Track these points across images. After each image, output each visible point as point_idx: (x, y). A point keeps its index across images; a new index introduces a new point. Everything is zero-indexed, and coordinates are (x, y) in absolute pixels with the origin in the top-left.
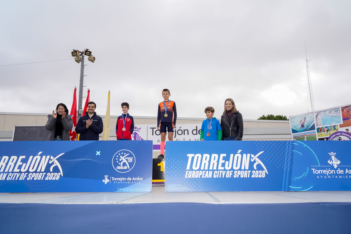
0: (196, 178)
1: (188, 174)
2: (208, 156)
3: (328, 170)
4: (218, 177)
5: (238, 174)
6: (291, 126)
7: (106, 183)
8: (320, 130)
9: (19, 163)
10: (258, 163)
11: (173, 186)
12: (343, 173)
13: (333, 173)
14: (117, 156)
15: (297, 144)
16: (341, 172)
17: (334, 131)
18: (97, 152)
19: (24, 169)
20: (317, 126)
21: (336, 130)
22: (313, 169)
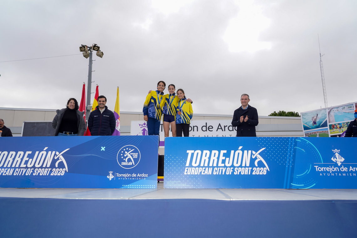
0: (195, 175)
1: (187, 171)
2: (208, 152)
3: (331, 167)
4: (218, 174)
5: (239, 171)
6: (302, 123)
7: (110, 179)
8: (332, 127)
9: (26, 158)
10: (259, 160)
11: (172, 182)
12: (347, 171)
13: (336, 171)
14: (122, 152)
15: (300, 141)
16: (345, 169)
18: (102, 147)
19: (31, 164)
20: (329, 123)
22: (316, 167)
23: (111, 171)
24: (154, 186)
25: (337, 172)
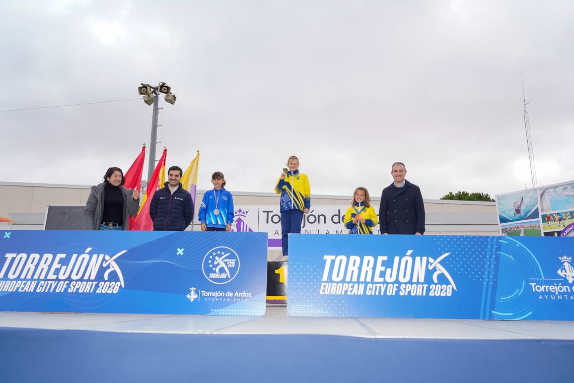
0: (337, 295)
1: (324, 288)
2: (358, 259)
3: (557, 286)
4: (373, 294)
5: (407, 290)
6: (498, 211)
7: (192, 300)
8: (547, 219)
10: (440, 272)
11: (300, 307)
13: (565, 291)
14: (211, 257)
15: (506, 242)
18: (179, 249)
19: (64, 275)
20: (542, 211)
22: (533, 284)
23: (193, 288)
25: (567, 293)
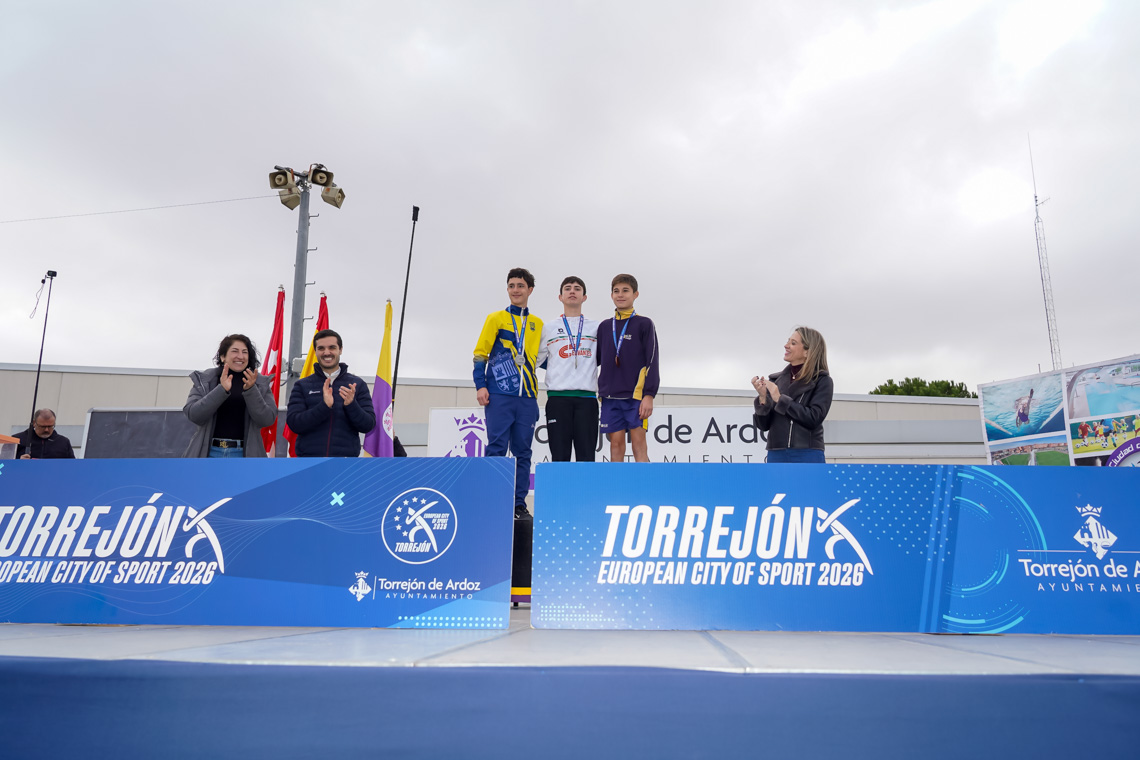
0: (632, 585)
1: (606, 572)
2: (674, 512)
3: (1074, 564)
4: (705, 582)
5: (774, 574)
6: (983, 417)
7: (360, 598)
8: (1080, 432)
9: (91, 529)
10: (840, 538)
11: (557, 609)
12: (1126, 576)
13: (1090, 575)
14: (399, 510)
15: (972, 478)
16: (1120, 571)
17: (1130, 433)
18: (334, 495)
19: (106, 548)
20: (1071, 417)
21: (1136, 432)
22: (1025, 561)
23: (362, 573)
24: (501, 619)
25: (1093, 579)
